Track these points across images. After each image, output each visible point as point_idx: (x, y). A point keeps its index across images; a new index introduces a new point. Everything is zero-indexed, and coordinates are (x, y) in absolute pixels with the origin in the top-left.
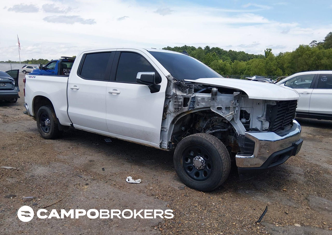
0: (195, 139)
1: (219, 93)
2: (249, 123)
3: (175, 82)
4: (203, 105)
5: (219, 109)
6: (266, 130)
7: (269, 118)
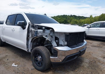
0: (37, 49)
1: (46, 29)
2: (59, 42)
3: (32, 25)
4: (40, 34)
5: (46, 36)
6: (65, 45)
7: (66, 40)
